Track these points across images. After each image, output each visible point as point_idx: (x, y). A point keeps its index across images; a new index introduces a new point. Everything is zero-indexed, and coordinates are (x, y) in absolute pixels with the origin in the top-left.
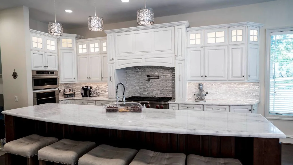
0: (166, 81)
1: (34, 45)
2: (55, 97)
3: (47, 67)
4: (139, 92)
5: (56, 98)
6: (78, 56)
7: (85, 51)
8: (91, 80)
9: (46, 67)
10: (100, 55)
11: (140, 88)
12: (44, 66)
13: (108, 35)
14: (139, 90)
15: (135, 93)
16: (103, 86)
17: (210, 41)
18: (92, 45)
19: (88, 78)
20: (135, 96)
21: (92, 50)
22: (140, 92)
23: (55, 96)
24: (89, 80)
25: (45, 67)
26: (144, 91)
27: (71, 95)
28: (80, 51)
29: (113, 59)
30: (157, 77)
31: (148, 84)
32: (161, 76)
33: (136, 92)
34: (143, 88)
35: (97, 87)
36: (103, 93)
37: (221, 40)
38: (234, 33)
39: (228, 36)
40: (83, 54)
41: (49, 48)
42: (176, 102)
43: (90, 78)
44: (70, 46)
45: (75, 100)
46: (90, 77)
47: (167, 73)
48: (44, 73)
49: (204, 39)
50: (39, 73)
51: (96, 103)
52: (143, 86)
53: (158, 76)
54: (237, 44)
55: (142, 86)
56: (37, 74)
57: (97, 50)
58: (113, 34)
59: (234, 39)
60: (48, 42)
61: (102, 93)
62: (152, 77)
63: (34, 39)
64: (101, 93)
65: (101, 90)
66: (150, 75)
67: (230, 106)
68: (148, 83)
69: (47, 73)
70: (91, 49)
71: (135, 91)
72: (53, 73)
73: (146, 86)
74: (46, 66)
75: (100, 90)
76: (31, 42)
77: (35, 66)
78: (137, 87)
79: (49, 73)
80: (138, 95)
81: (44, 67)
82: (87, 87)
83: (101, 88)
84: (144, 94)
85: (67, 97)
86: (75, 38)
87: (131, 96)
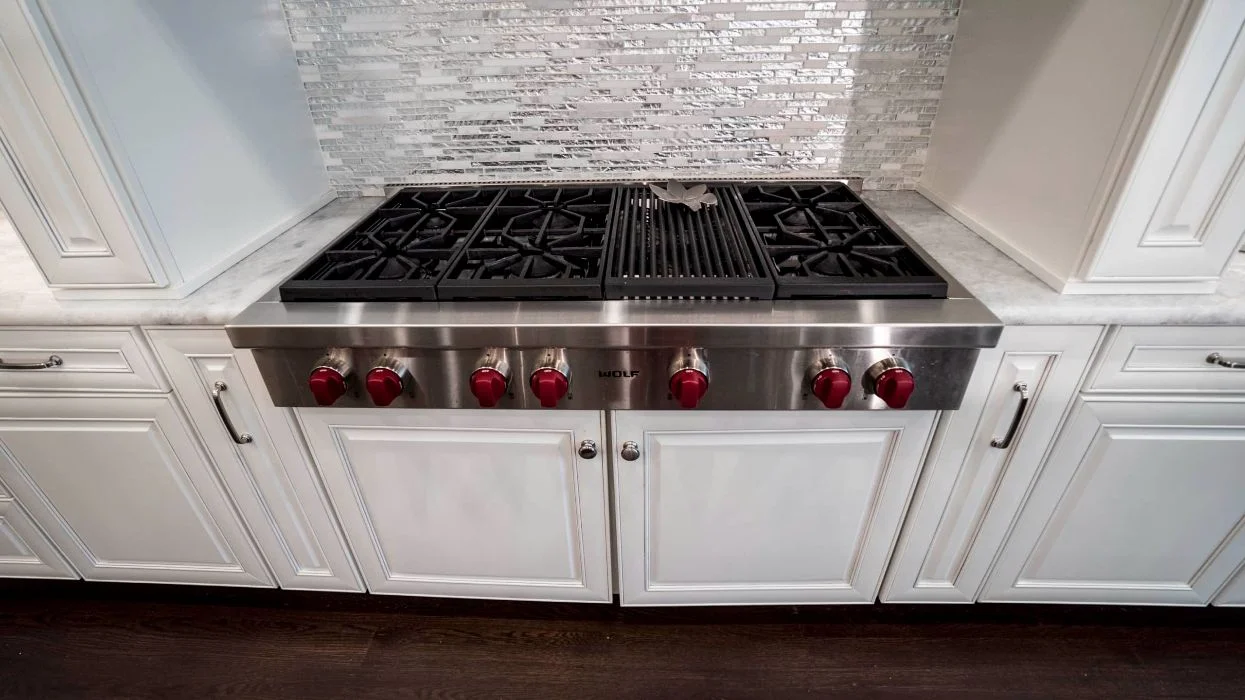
4: (463, 130)
11: (477, 86)
14: (462, 111)
15: (429, 152)
22: (475, 130)
26: (528, 121)
33: (429, 138)
34: (507, 84)
52: (510, 61)
55: (492, 65)
71: (420, 124)
73: (539, 59)
78: (430, 76)
80: (465, 164)
84: (527, 153)
87: (380, 181)
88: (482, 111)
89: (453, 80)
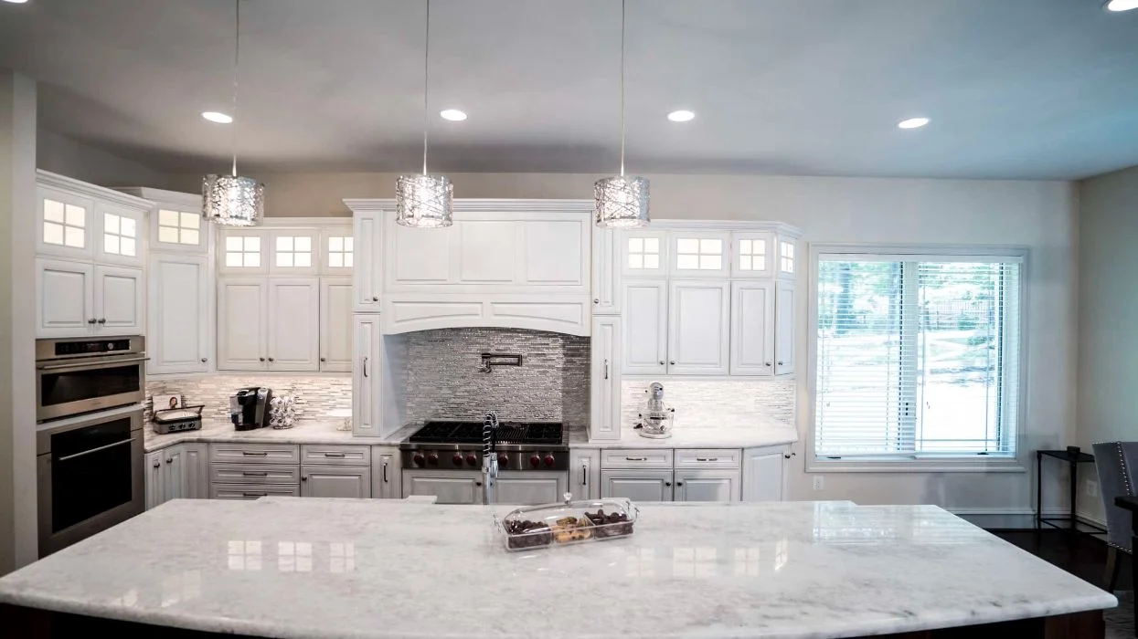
0: (545, 372)
1: (52, 235)
2: (129, 443)
3: (103, 322)
4: (452, 406)
5: (132, 444)
6: (222, 275)
7: (253, 261)
8: (273, 366)
9: (97, 324)
10: (315, 281)
11: (458, 394)
12: (90, 317)
13: (358, 214)
14: (452, 400)
15: (440, 411)
16: (315, 386)
17: (686, 263)
18: (283, 243)
19: (262, 360)
20: (438, 420)
21: (283, 261)
22: (455, 406)
23: (129, 438)
24: (265, 367)
25: (93, 322)
26: (471, 404)
27: (187, 424)
28: (232, 261)
29: (375, 300)
30: (514, 360)
31: (485, 383)
32: (529, 355)
33: (441, 407)
34: (466, 394)
35: (291, 391)
36: (313, 413)
37: (715, 263)
38: (745, 246)
39: (730, 252)
40: (241, 272)
41: (111, 245)
42: (591, 443)
43: (271, 360)
44: (191, 238)
45: (208, 442)
46: (272, 357)
47: (547, 348)
48: (86, 347)
49: (668, 254)
50: (67, 347)
51: (304, 452)
52: (468, 388)
53: (519, 357)
54: (753, 276)
55: (462, 389)
56: (57, 353)
57: (304, 261)
58: (377, 215)
59: (745, 264)
60: (111, 222)
61: (311, 409)
62: (498, 360)
63: (52, 209)
64: (307, 409)
65: (308, 402)
66: (492, 351)
67: (743, 449)
68: (486, 378)
69: (102, 345)
70: (278, 254)
71: (439, 404)
72: (122, 344)
73: (475, 388)
74: (99, 318)
75: (304, 399)
76: (37, 220)
77: (50, 322)
78: (445, 391)
79: (111, 346)
80: (451, 415)
81: (90, 322)
82: (257, 393)
83: (306, 392)
84: (469, 413)
85: (169, 433)
87: (424, 419)
88: (459, 401)
89: (450, 392)
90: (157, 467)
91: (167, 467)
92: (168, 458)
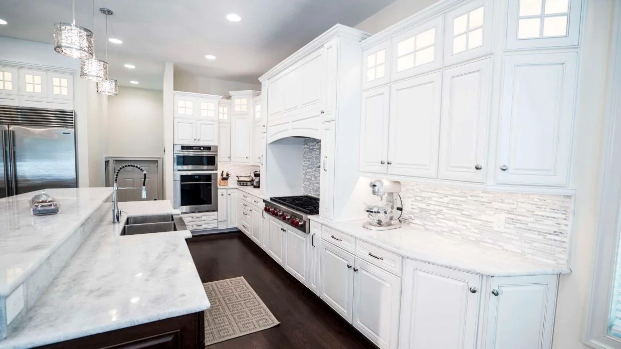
1: (181, 111)
2: (211, 183)
6: (255, 123)
12: (194, 138)
17: (404, 64)
28: (256, 116)
29: (264, 126)
39: (444, 38)
41: (203, 113)
44: (244, 108)
45: (239, 190)
48: (193, 148)
49: (391, 61)
51: (252, 198)
54: (468, 58)
56: (182, 149)
58: (266, 82)
59: (459, 45)
60: (204, 105)
63: (181, 103)
67: (402, 256)
69: (198, 148)
72: (209, 148)
74: (198, 139)
76: (176, 108)
79: (202, 148)
86: (252, 96)
90: (222, 195)
91: (229, 196)
92: (228, 193)
